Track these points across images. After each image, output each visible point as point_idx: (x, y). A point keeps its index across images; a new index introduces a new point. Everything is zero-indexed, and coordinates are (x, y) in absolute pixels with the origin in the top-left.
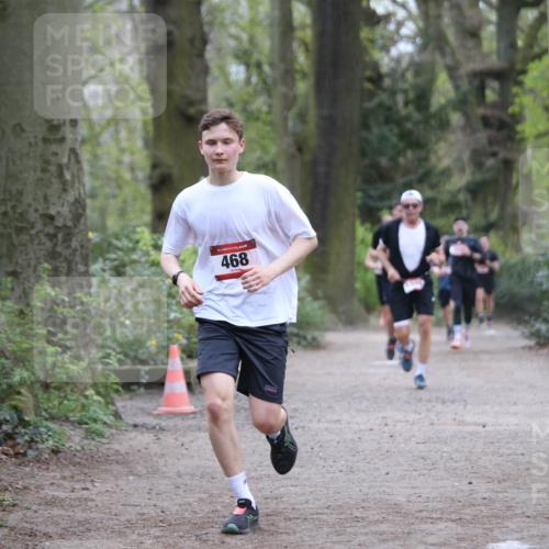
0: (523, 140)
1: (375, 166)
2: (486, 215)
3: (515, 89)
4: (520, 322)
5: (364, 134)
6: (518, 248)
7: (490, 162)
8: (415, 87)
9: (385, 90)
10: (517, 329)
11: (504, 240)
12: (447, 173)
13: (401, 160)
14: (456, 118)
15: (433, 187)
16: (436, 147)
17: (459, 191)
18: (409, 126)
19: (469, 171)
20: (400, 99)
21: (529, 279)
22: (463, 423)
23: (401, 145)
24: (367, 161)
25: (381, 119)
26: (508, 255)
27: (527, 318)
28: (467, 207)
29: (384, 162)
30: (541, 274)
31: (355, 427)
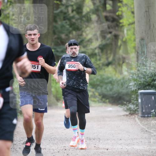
0: (123, 26)
1: (59, 38)
2: (107, 59)
3: (119, 4)
4: (122, 104)
5: (54, 24)
6: (121, 73)
7: (109, 36)
8: (76, 4)
9: (63, 5)
10: (121, 107)
11: (115, 69)
12: (90, 41)
13: (71, 36)
14: (94, 17)
15: (84, 47)
16: (86, 30)
17: (96, 48)
18: (74, 20)
19: (100, 40)
20: (70, 9)
21: (126, 86)
22: (98, 148)
23: (71, 29)
24: (56, 36)
25: (62, 18)
26: (117, 76)
27: (125, 103)
28: (99, 55)
29: (63, 36)
30: (131, 84)
31: (52, 151)
